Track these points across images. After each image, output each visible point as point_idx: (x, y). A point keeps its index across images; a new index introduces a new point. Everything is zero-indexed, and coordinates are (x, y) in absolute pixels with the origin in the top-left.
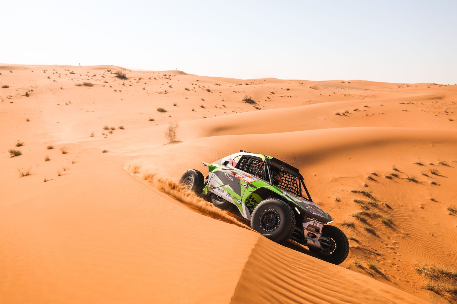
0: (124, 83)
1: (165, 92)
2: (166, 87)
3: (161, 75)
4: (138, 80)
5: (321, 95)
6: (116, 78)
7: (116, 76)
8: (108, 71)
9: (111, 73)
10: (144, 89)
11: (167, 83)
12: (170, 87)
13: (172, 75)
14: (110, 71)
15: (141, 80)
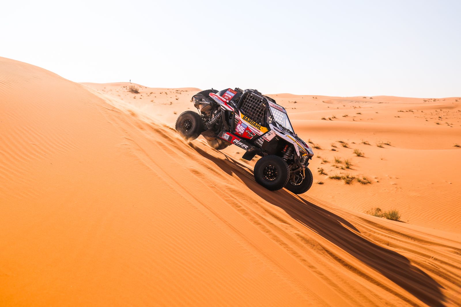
0: (135, 97)
1: (170, 104)
2: (173, 100)
3: (174, 91)
4: (149, 94)
5: (328, 107)
6: (129, 92)
7: (129, 91)
8: (124, 87)
9: (127, 89)
10: (152, 101)
11: (176, 96)
12: (177, 99)
13: (184, 90)
14: (126, 87)
15: (152, 94)
